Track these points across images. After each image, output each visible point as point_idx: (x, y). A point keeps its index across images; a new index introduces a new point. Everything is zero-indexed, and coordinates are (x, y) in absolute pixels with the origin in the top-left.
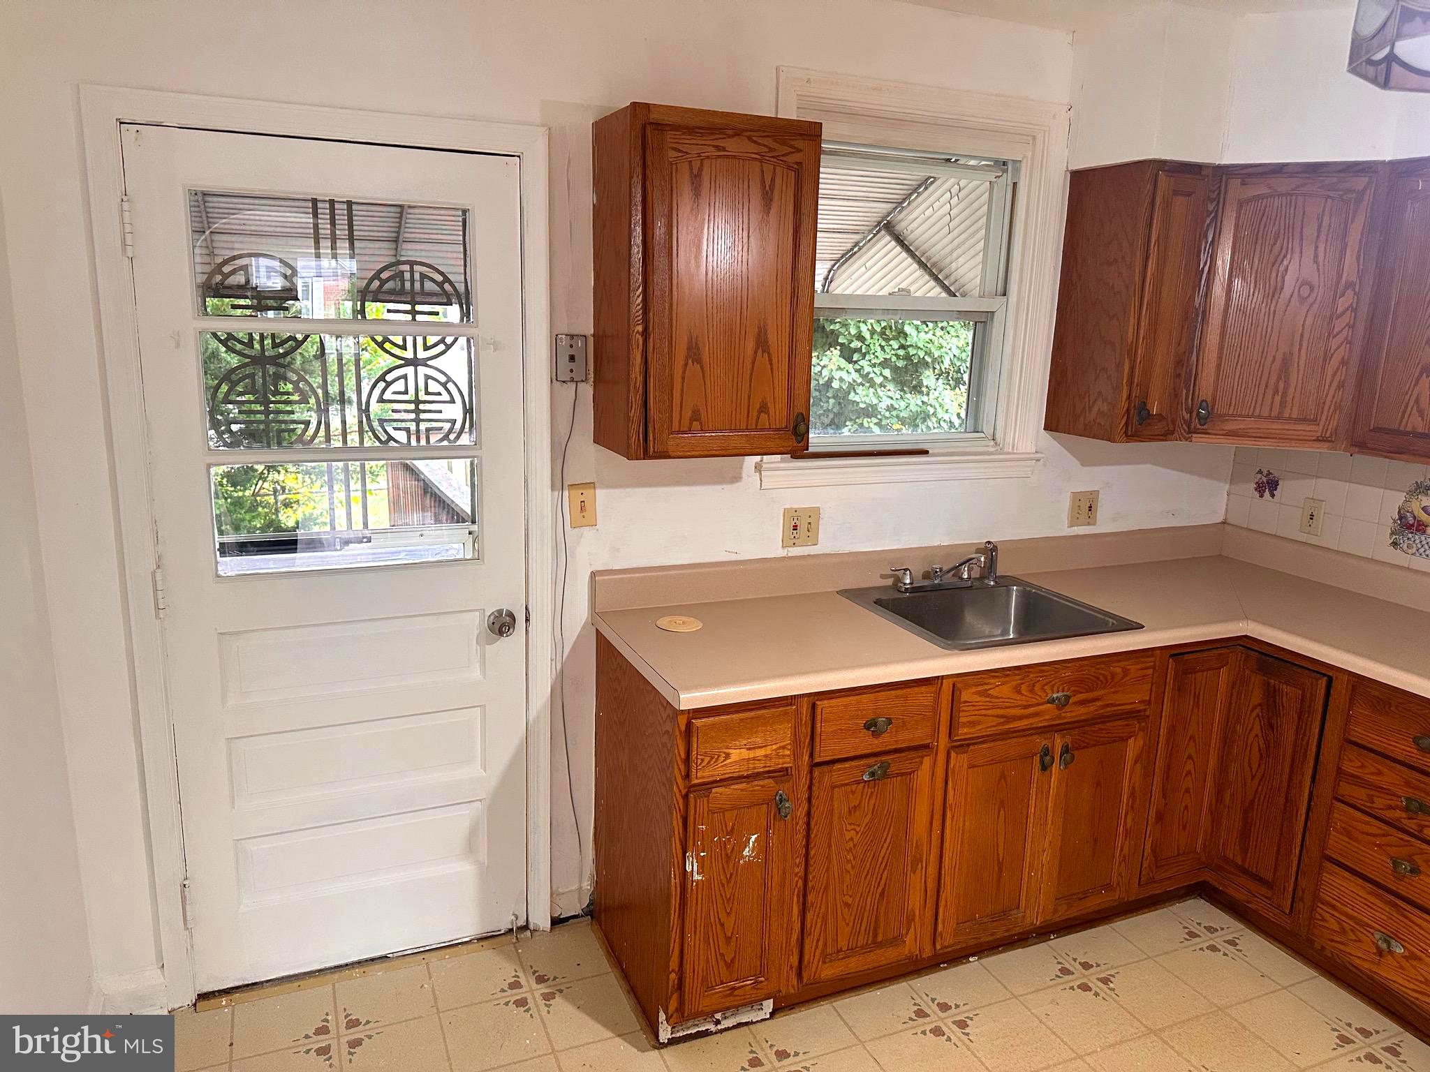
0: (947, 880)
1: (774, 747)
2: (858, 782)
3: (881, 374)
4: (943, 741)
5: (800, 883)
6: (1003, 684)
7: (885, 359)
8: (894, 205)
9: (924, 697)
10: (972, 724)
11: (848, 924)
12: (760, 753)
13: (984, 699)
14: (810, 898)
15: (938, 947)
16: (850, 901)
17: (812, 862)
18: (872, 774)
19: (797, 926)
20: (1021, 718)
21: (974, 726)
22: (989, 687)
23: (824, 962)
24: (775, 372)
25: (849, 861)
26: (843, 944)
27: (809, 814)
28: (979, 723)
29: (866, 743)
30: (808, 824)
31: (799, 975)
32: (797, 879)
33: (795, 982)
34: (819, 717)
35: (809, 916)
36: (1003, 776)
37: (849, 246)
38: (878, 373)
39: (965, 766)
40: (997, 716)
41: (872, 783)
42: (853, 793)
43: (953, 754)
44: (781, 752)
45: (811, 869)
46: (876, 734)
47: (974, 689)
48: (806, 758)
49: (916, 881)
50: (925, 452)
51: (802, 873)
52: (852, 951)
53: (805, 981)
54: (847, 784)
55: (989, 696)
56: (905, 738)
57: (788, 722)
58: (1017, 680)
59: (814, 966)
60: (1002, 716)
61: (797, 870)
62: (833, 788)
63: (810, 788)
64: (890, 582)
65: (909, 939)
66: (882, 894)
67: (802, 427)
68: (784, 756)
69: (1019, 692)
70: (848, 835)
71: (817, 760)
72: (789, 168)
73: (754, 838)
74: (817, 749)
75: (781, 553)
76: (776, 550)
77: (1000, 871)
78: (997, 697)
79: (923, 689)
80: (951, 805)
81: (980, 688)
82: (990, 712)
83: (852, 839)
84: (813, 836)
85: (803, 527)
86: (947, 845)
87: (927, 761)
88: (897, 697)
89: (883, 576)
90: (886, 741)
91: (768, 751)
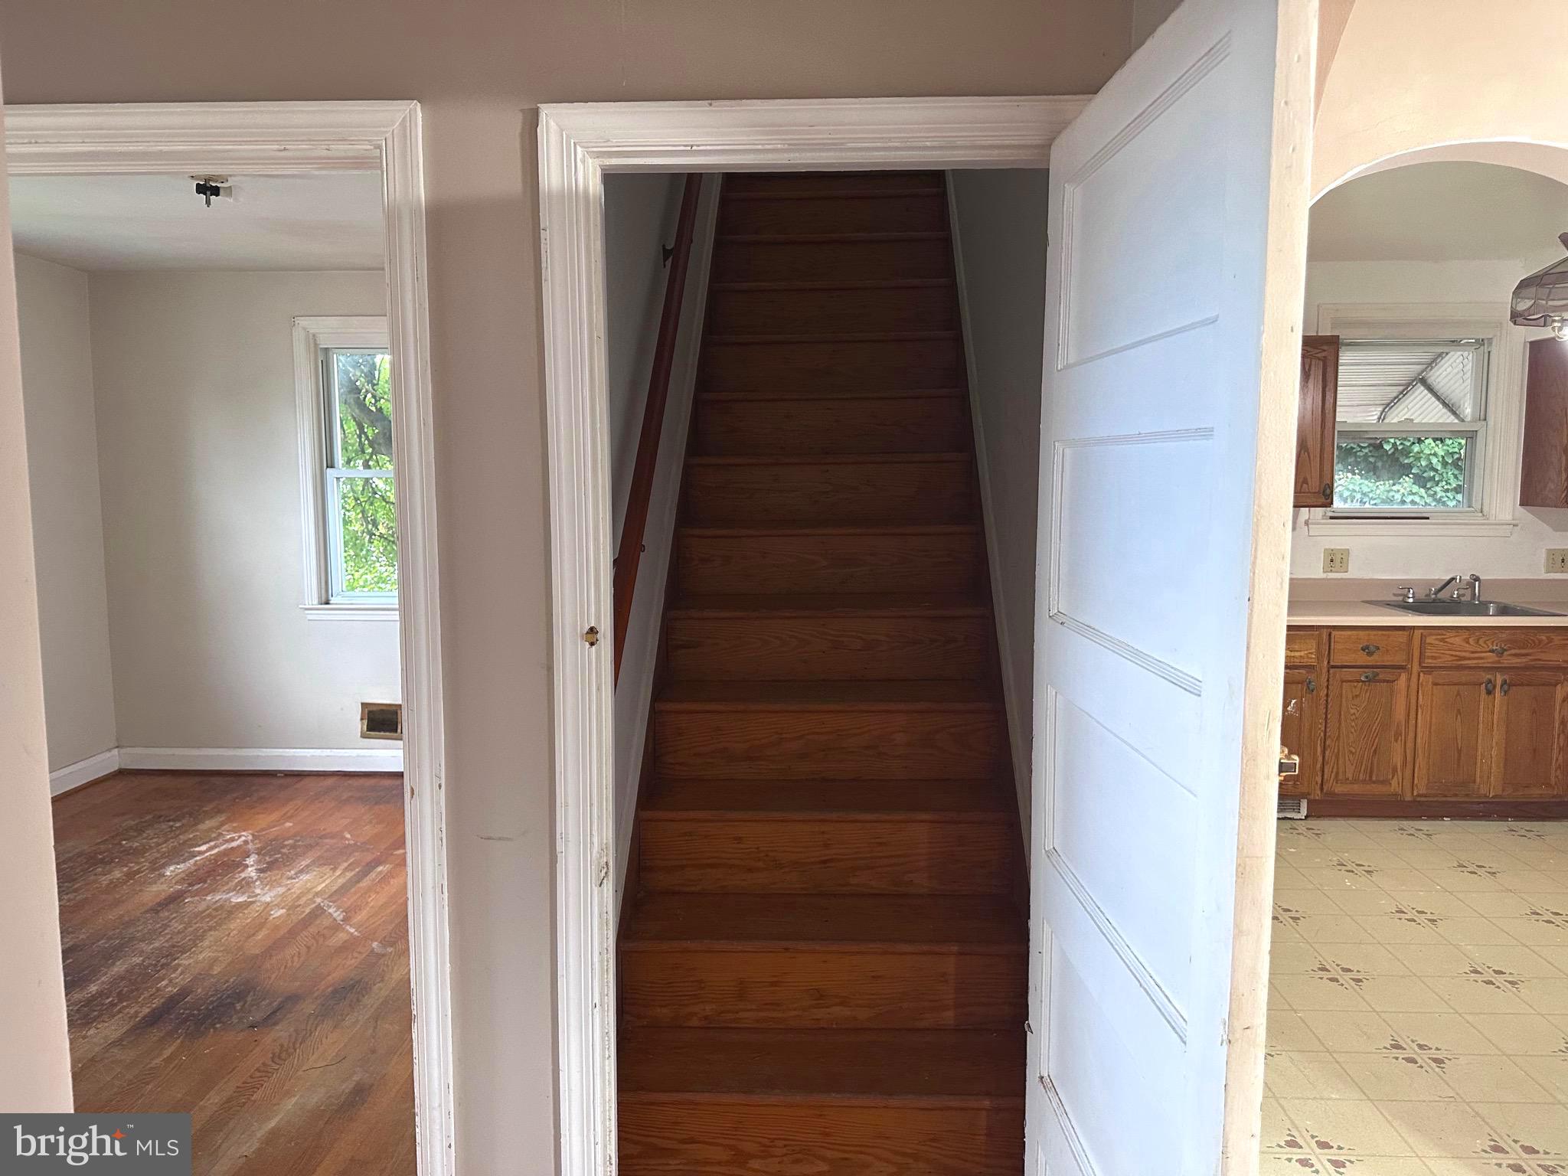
0: (1420, 752)
1: (1306, 652)
2: (1358, 681)
3: (1454, 498)
4: (1416, 668)
5: (1322, 734)
6: (1456, 636)
8: (1425, 366)
9: (1402, 637)
10: (1433, 658)
11: (1352, 764)
12: (1297, 654)
13: (1441, 643)
14: (1328, 742)
15: (1415, 794)
16: (1354, 751)
17: (1329, 721)
18: (1367, 677)
19: (1320, 759)
20: (1469, 659)
21: (1435, 659)
22: (1445, 637)
23: (1337, 783)
24: (1312, 462)
25: (1353, 727)
26: (1350, 775)
27: (1327, 695)
28: (1440, 658)
29: (1362, 659)
30: (1327, 701)
31: (1322, 789)
32: (1319, 731)
33: (1319, 792)
34: (1332, 640)
35: (1327, 753)
36: (1458, 694)
38: (1452, 497)
39: (1430, 683)
40: (1452, 655)
41: (1367, 683)
42: (1355, 687)
43: (1422, 674)
44: (1310, 655)
45: (1328, 725)
46: (1370, 654)
47: (1434, 637)
48: (1326, 663)
49: (1398, 747)
50: (1428, 518)
51: (1323, 729)
52: (1355, 781)
53: (1325, 791)
54: (1350, 681)
55: (1446, 642)
56: (1388, 660)
57: (1314, 639)
58: (1466, 635)
59: (1331, 784)
60: (1456, 656)
61: (1320, 726)
62: (1343, 682)
63: (1328, 680)
64: (1401, 598)
65: (1394, 782)
66: (1375, 751)
67: (1328, 491)
68: (1311, 658)
69: (1468, 643)
70: (1352, 711)
71: (1332, 663)
72: (1319, 359)
73: (1294, 701)
74: (1332, 658)
75: (1323, 576)
76: (1319, 574)
77: (1460, 756)
78: (1451, 644)
79: (1401, 632)
80: (1421, 706)
81: (1439, 637)
82: (1446, 652)
83: (1354, 714)
84: (1329, 706)
85: (1337, 561)
86: (1419, 730)
87: (1404, 677)
88: (1383, 635)
89: (1395, 595)
90: (1375, 659)
91: (1302, 654)
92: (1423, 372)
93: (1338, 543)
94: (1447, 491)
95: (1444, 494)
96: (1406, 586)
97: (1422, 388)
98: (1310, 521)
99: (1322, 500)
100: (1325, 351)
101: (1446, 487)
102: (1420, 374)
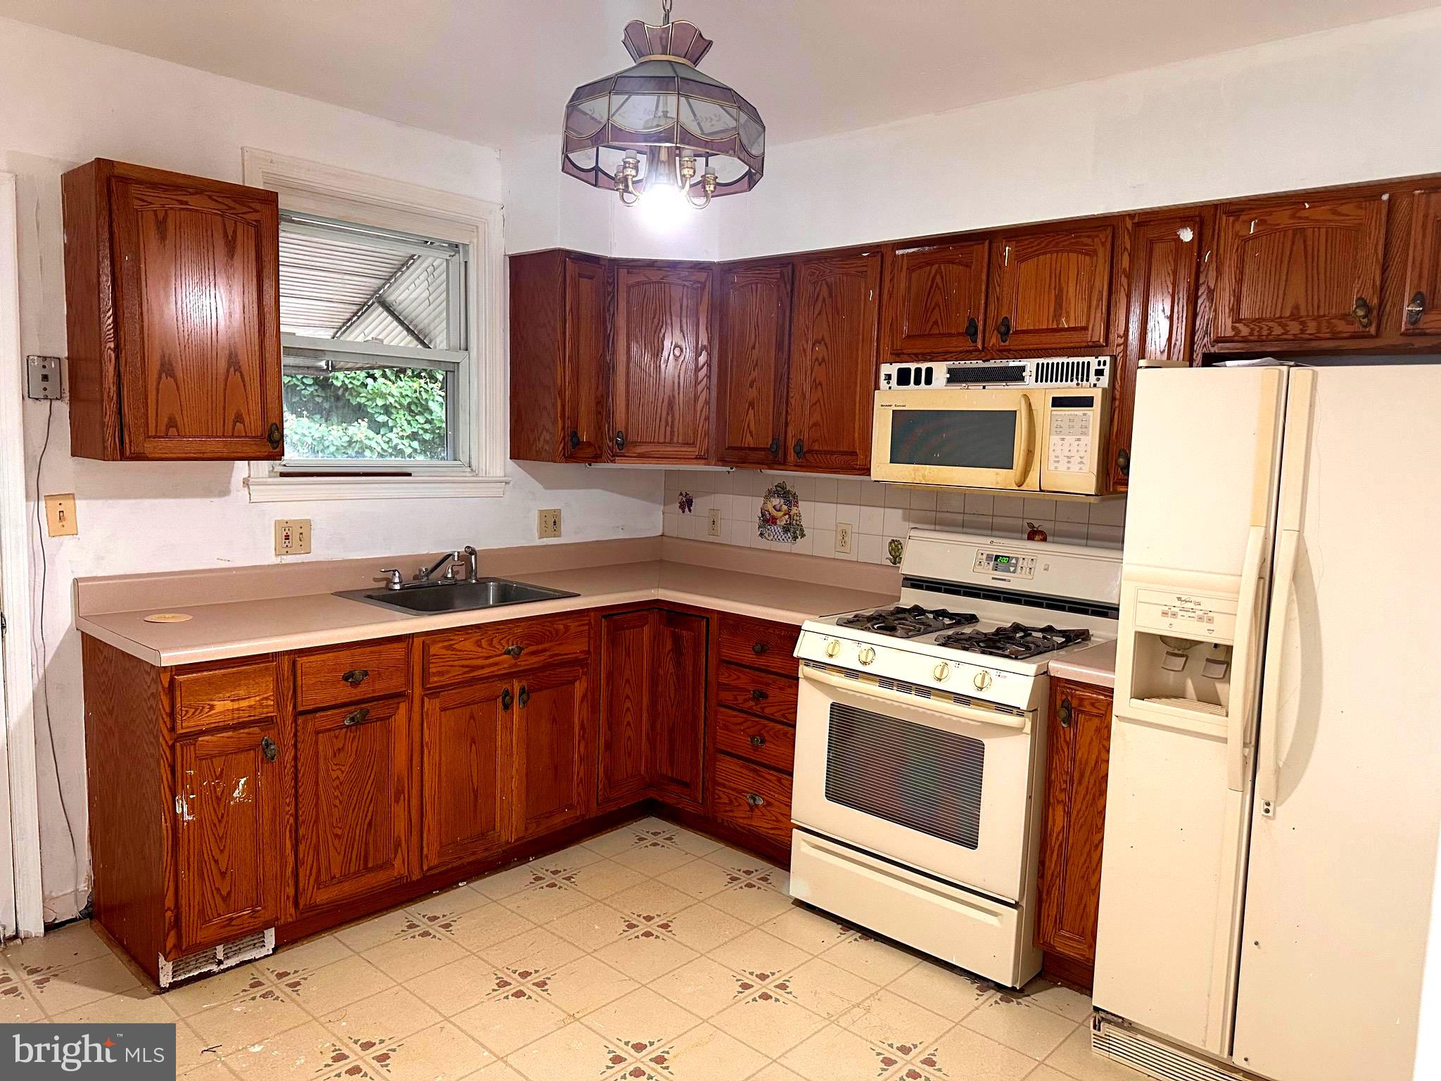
0: (428, 808)
1: (258, 698)
2: (341, 728)
3: (410, 446)
4: (418, 691)
5: (292, 820)
6: (465, 640)
7: (413, 432)
8: (383, 281)
9: (398, 651)
10: (441, 674)
11: (339, 854)
12: (244, 704)
13: (450, 652)
14: (301, 831)
15: (425, 868)
16: (339, 832)
17: (300, 799)
18: (352, 719)
19: (291, 859)
20: (483, 667)
21: (443, 675)
22: (453, 642)
23: (319, 888)
24: (248, 388)
25: (337, 797)
26: (336, 871)
27: (296, 758)
28: (448, 672)
29: (345, 693)
30: (296, 767)
31: (296, 904)
32: (288, 816)
33: (292, 911)
34: (299, 672)
35: (302, 848)
36: (472, 717)
37: (348, 316)
38: (407, 445)
39: (438, 709)
40: (463, 666)
41: (354, 728)
42: (337, 737)
43: (426, 699)
44: (265, 703)
45: (300, 805)
46: (355, 684)
47: (440, 645)
48: (290, 708)
49: (399, 811)
51: (293, 811)
52: (346, 877)
53: (301, 907)
54: (329, 730)
55: (454, 649)
56: (381, 687)
57: (270, 675)
58: (477, 636)
59: (310, 893)
60: (467, 666)
61: (287, 809)
62: (318, 733)
63: (295, 735)
64: (383, 584)
65: (397, 863)
66: (370, 824)
67: (276, 435)
68: (267, 706)
69: (480, 646)
70: (334, 775)
71: (300, 709)
72: (248, 224)
73: (242, 781)
74: (299, 699)
75: (274, 560)
76: (271, 559)
77: (476, 797)
78: (460, 651)
79: (395, 645)
80: (427, 743)
81: (445, 644)
82: (456, 663)
83: (338, 778)
84: (300, 776)
85: (295, 537)
86: (426, 778)
87: (403, 707)
88: (372, 652)
89: (375, 580)
90: (364, 690)
91: (252, 702)
92: (380, 289)
93: (294, 512)
94: (402, 438)
95: (399, 441)
96: (388, 567)
97: (381, 309)
98: (251, 480)
99: (269, 449)
100: (257, 211)
101: (401, 434)
102: (376, 292)
